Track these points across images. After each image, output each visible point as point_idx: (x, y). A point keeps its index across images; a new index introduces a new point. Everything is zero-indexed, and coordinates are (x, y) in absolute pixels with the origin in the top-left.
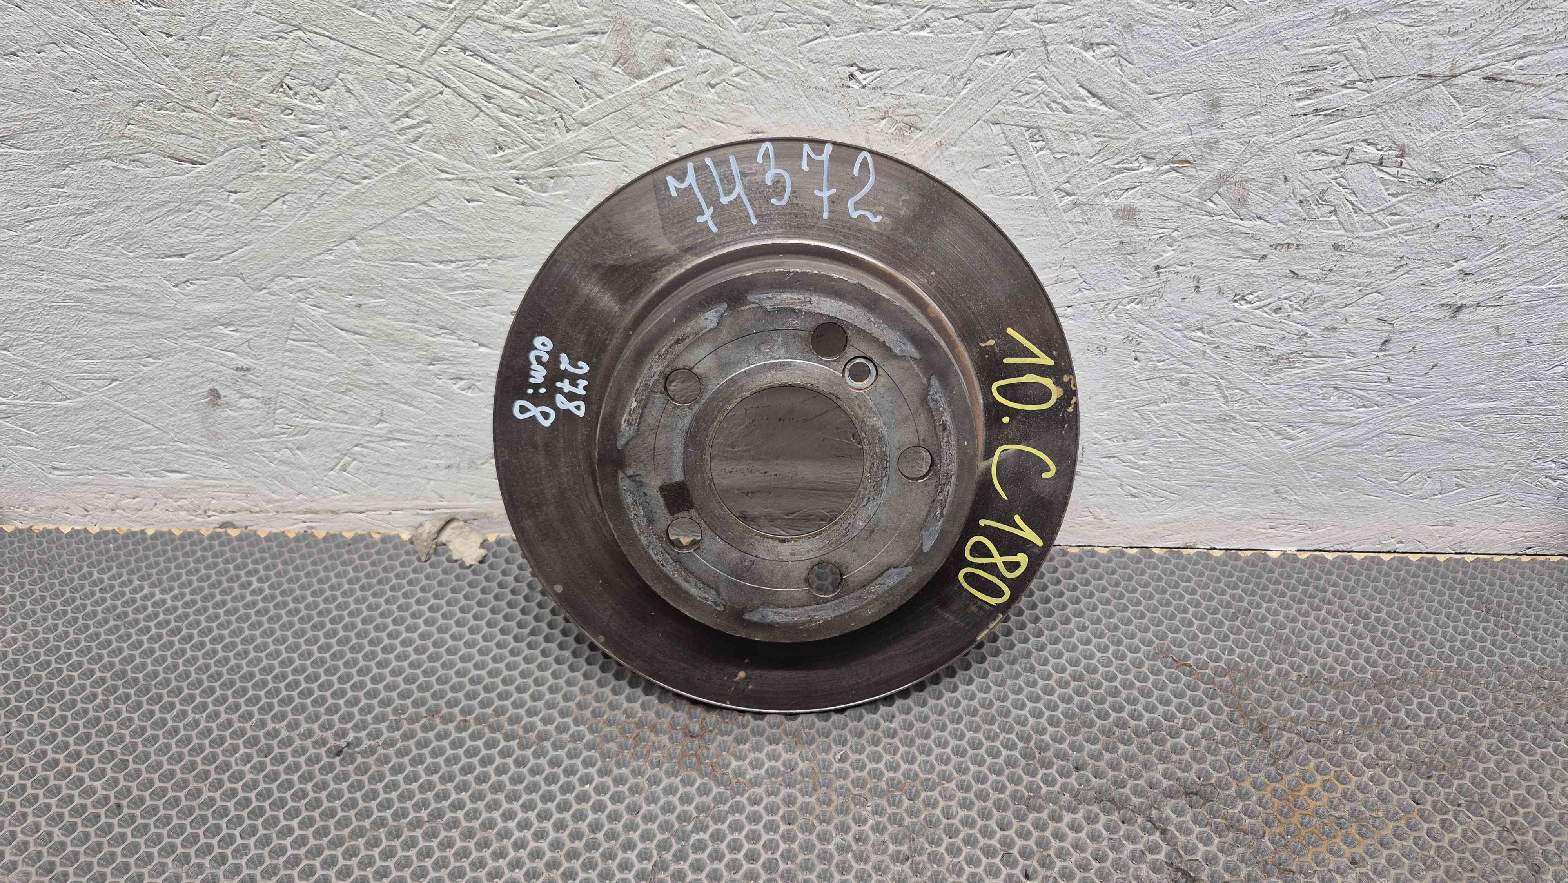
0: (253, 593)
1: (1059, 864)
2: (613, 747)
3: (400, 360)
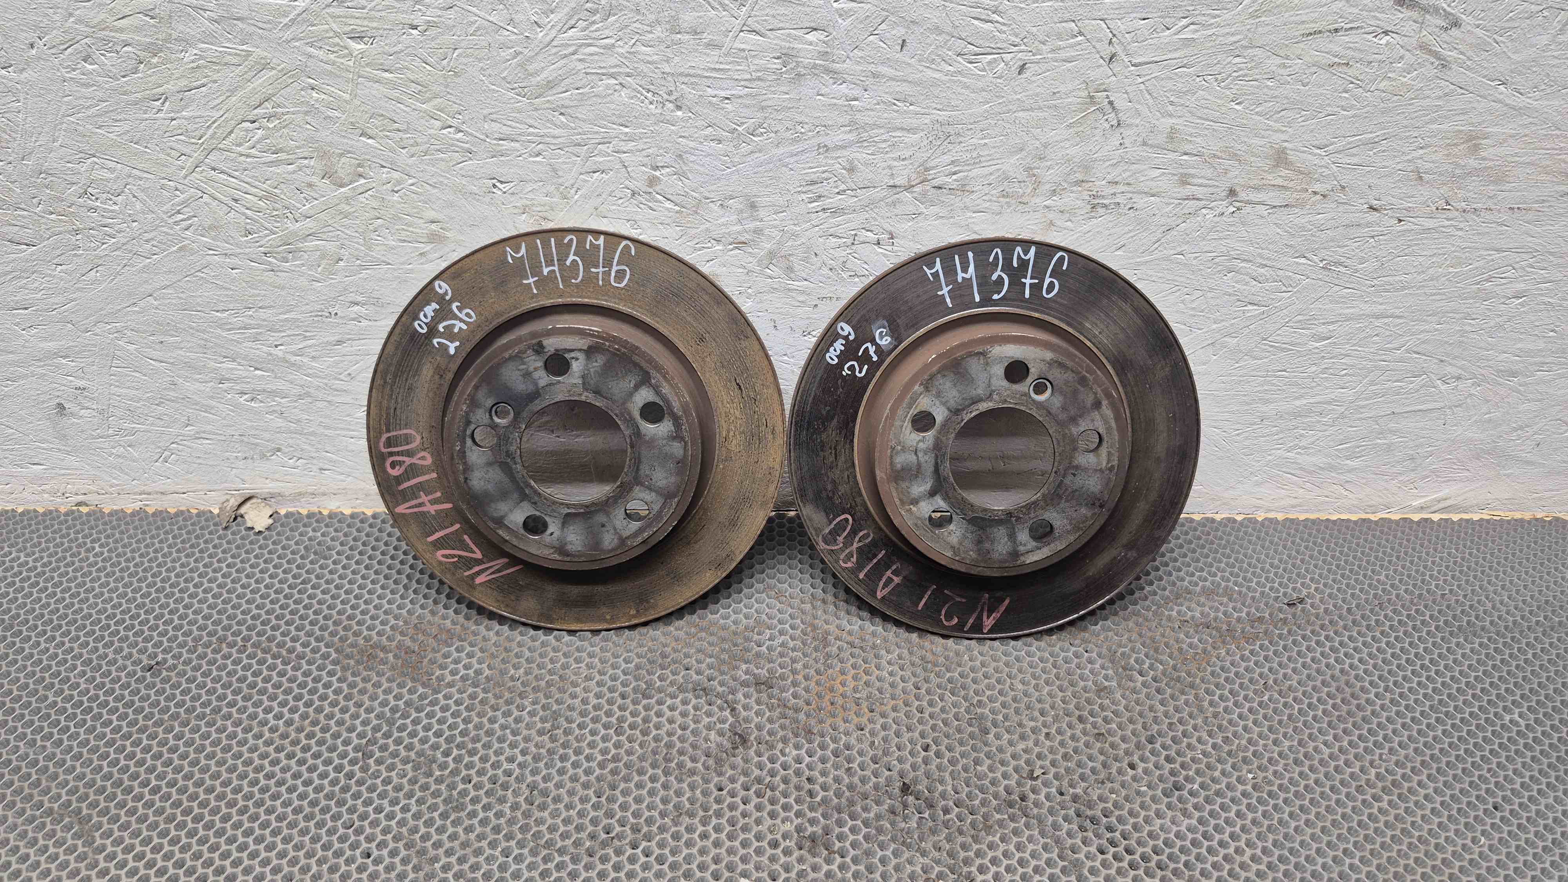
1: (654, 732)
2: (352, 662)
3: (197, 380)
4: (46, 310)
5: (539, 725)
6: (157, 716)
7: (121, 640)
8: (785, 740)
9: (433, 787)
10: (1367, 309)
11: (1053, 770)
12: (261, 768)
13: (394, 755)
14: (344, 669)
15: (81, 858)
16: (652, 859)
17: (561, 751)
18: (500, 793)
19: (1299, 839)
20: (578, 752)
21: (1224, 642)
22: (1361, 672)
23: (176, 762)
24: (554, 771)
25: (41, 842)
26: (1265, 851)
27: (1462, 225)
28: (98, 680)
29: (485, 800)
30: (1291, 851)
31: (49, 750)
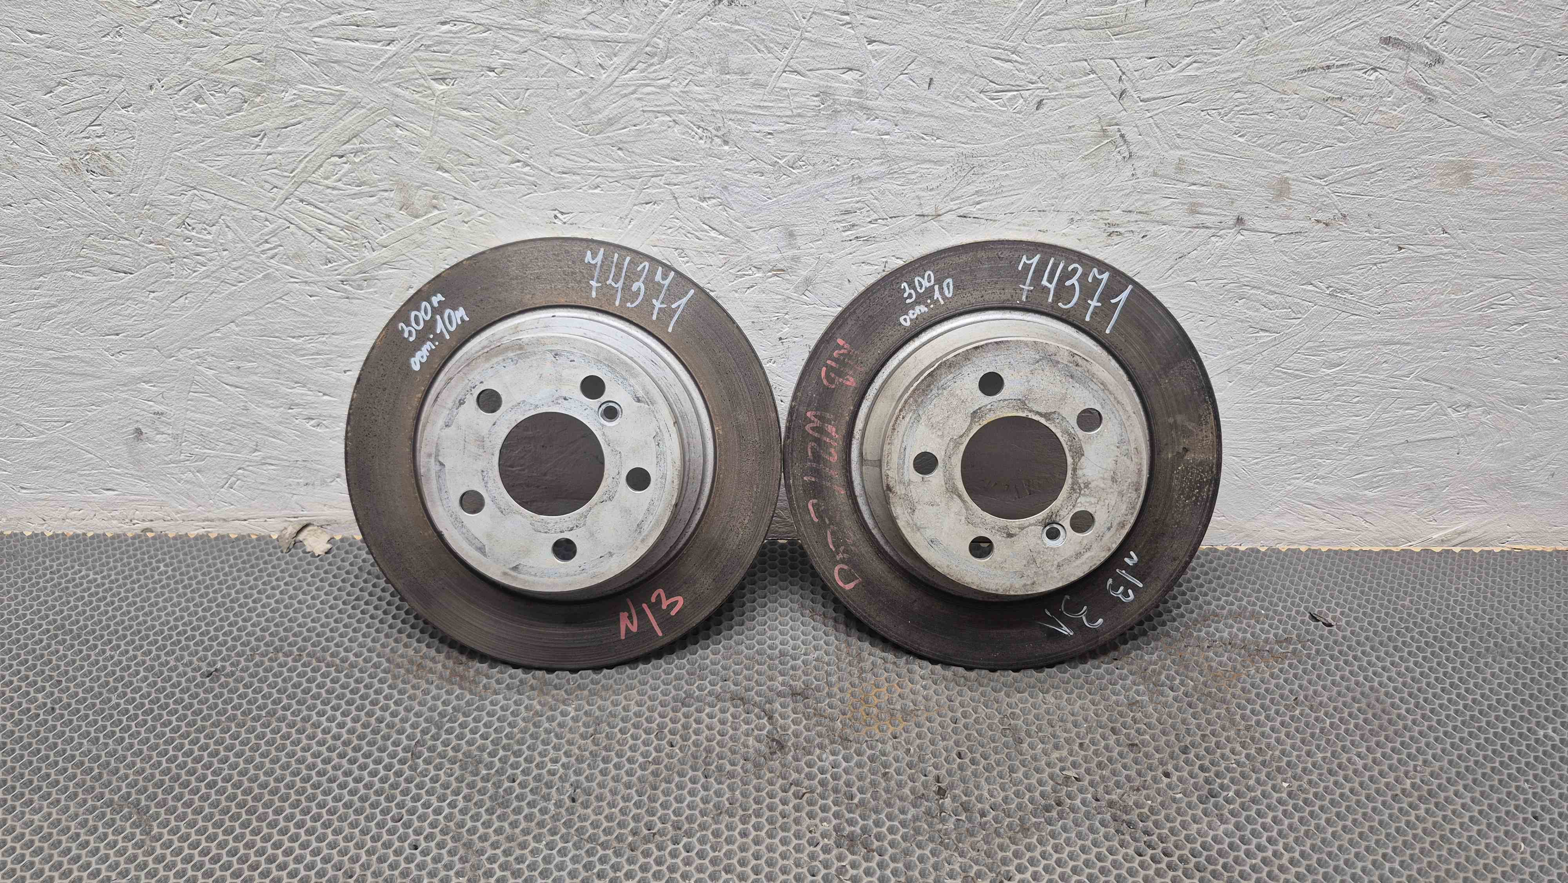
0: (161, 574)
1: (694, 737)
2: (402, 671)
3: (268, 405)
4: (135, 336)
5: (582, 729)
6: (215, 718)
7: (182, 649)
8: (821, 747)
9: (480, 785)
10: (1375, 335)
11: (1088, 777)
12: (313, 766)
13: (442, 756)
14: (395, 677)
15: (139, 845)
16: (693, 854)
17: (604, 753)
18: (545, 790)
19: (1337, 843)
20: (619, 755)
21: (1253, 661)
22: (1391, 690)
23: (232, 759)
24: (596, 772)
25: (101, 830)
26: (1303, 854)
27: (1459, 253)
28: (160, 684)
29: (530, 797)
30: (1329, 854)
31: (111, 747)
